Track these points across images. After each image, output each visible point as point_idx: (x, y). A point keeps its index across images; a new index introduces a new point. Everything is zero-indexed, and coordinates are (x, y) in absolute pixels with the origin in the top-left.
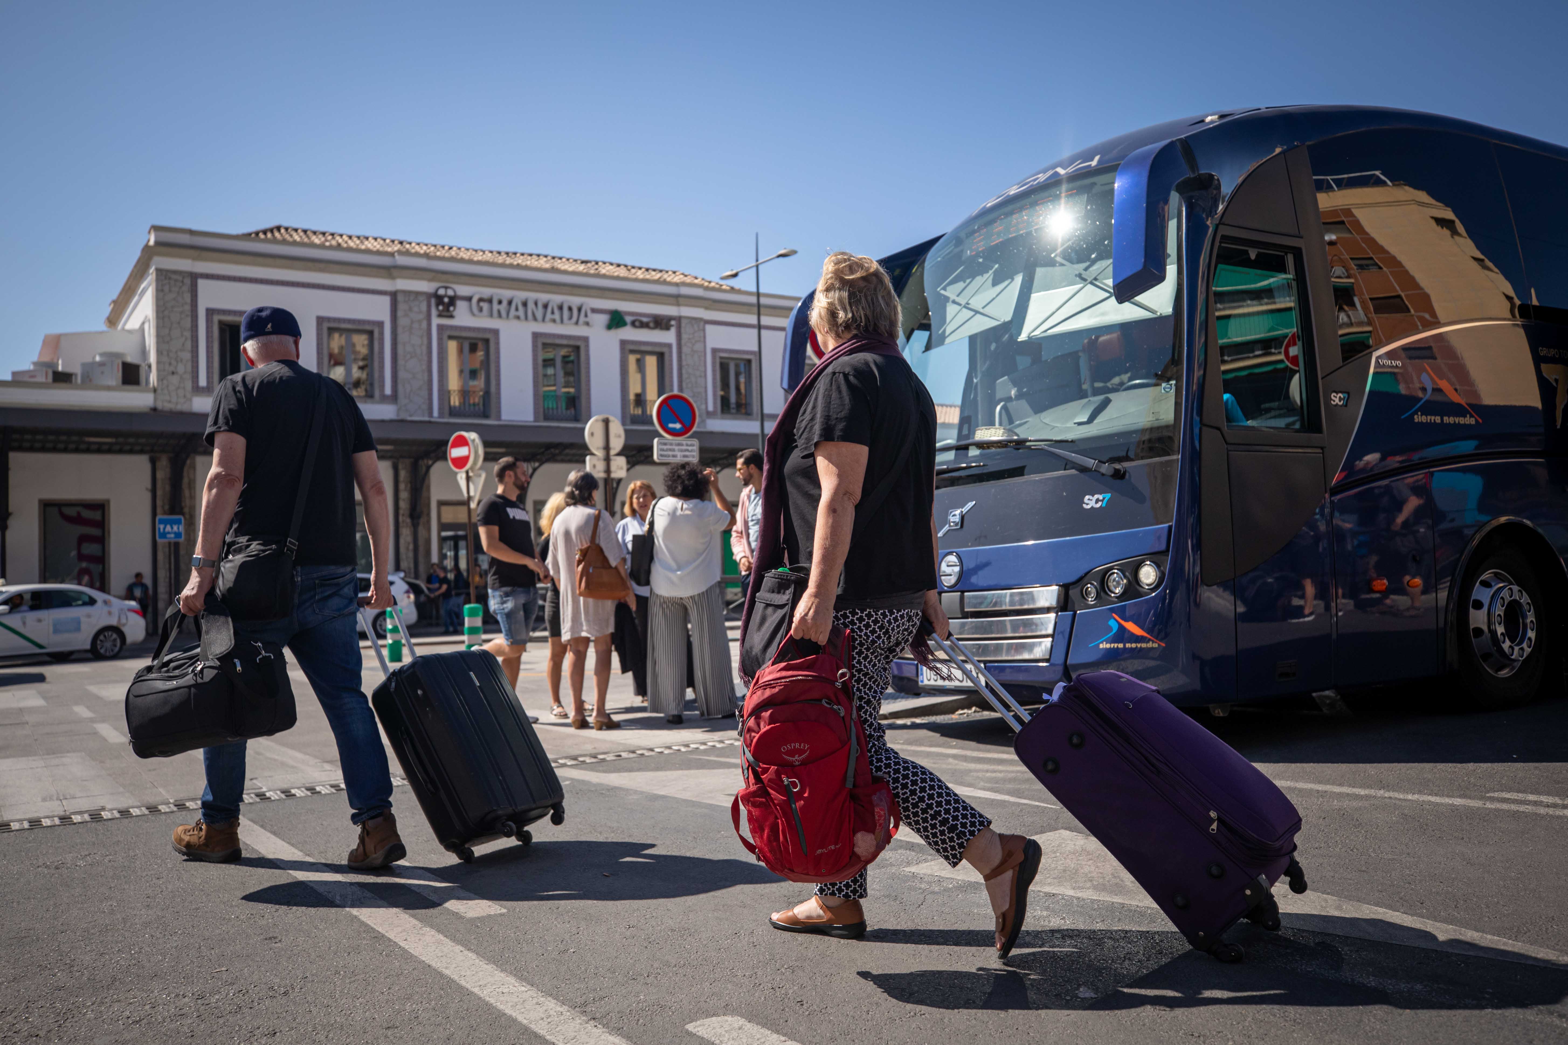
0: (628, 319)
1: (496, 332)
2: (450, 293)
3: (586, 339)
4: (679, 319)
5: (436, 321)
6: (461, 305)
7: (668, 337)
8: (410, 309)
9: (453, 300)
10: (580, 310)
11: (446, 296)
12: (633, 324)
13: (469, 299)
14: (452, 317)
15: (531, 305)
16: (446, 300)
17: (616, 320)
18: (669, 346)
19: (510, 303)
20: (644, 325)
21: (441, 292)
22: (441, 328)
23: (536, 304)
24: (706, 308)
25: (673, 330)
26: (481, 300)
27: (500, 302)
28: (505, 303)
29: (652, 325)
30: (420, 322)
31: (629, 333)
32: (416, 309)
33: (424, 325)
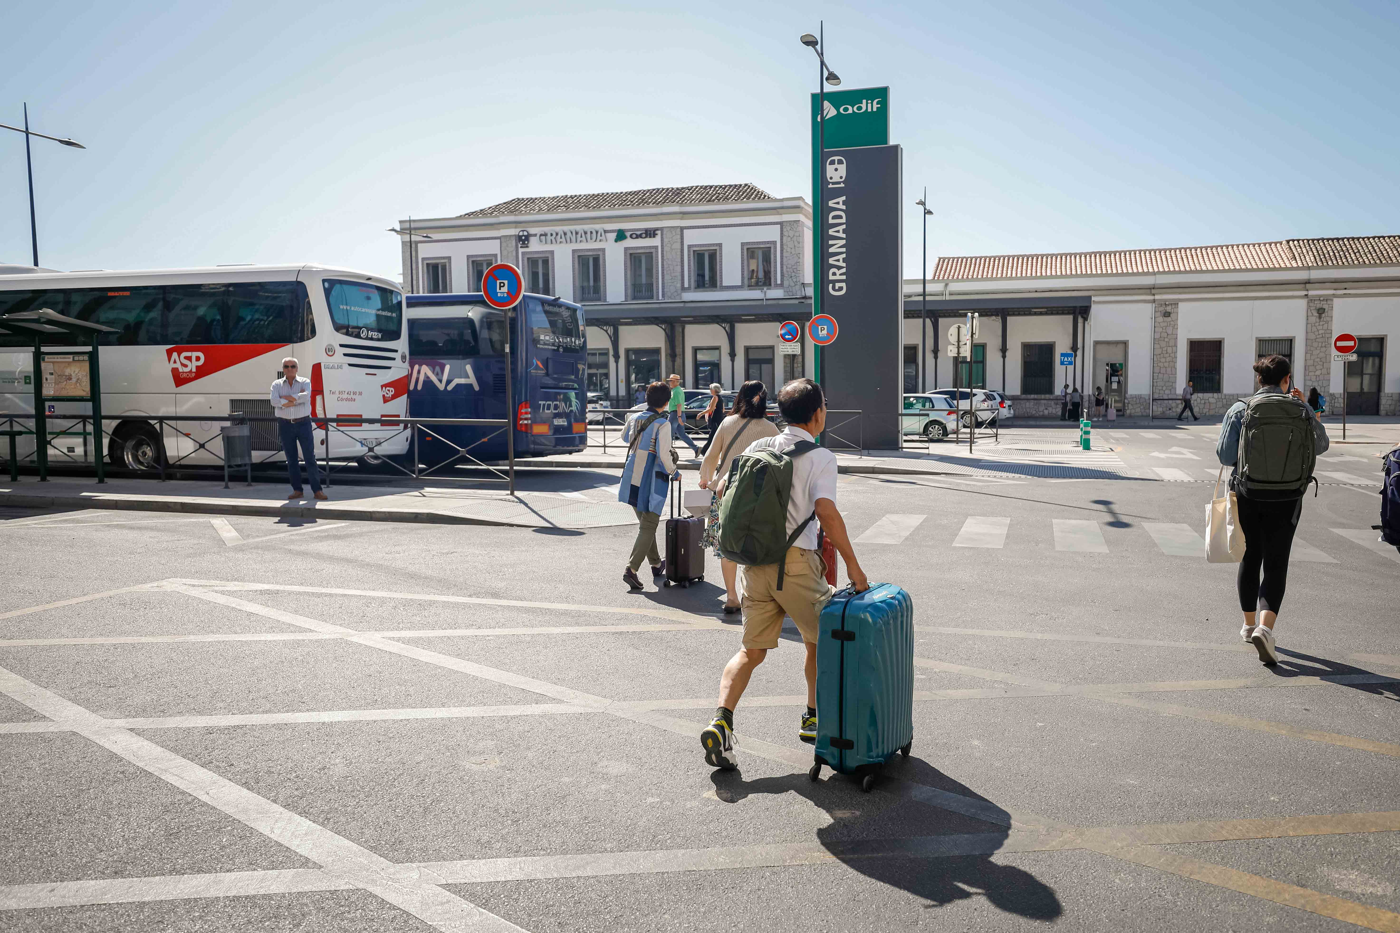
0: (628, 234)
1: (552, 252)
2: (525, 233)
3: (603, 250)
4: (661, 229)
5: (521, 250)
6: (532, 239)
7: (656, 241)
8: (507, 246)
9: (527, 237)
10: (597, 232)
11: (523, 236)
12: (631, 236)
13: (535, 235)
14: (527, 247)
15: (569, 234)
16: (523, 238)
17: (621, 236)
18: (656, 247)
19: (557, 234)
20: (638, 236)
21: (521, 234)
22: (523, 253)
23: (572, 233)
24: (681, 219)
25: (658, 238)
26: (541, 235)
27: (552, 235)
28: (554, 235)
29: (644, 235)
30: (512, 252)
31: (630, 243)
32: (510, 245)
33: (514, 253)
